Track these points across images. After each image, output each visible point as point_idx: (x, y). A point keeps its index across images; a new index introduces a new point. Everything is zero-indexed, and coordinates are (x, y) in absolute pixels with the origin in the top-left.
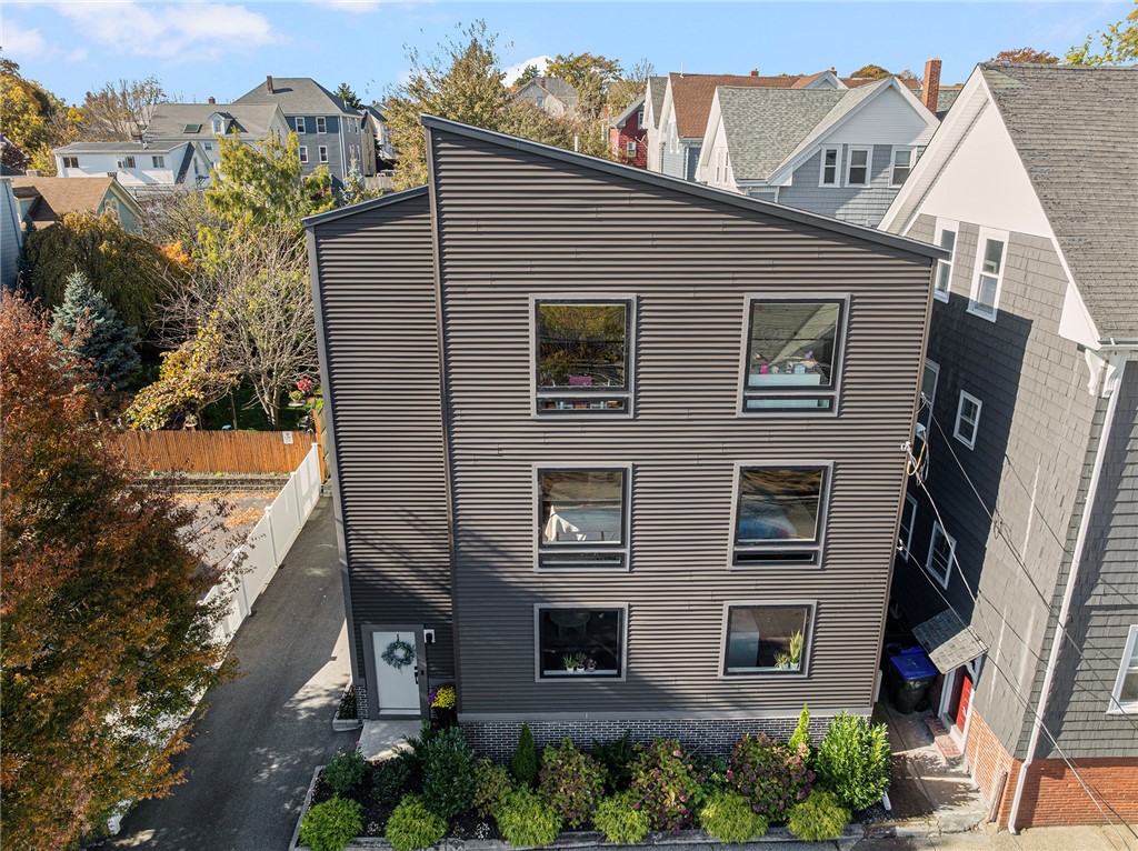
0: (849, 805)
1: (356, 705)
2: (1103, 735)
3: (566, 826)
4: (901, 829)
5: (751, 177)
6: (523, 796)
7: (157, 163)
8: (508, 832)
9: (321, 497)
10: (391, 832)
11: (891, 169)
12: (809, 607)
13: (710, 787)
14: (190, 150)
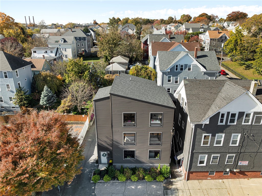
0: (164, 177)
1: (98, 162)
2: (197, 168)
3: (127, 179)
4: (171, 180)
5: (163, 70)
6: (121, 175)
7: (51, 52)
8: (119, 179)
9: (89, 126)
10: (104, 179)
11: (188, 68)
12: (160, 151)
13: (146, 174)
14: (58, 49)
